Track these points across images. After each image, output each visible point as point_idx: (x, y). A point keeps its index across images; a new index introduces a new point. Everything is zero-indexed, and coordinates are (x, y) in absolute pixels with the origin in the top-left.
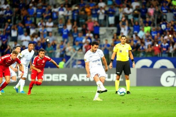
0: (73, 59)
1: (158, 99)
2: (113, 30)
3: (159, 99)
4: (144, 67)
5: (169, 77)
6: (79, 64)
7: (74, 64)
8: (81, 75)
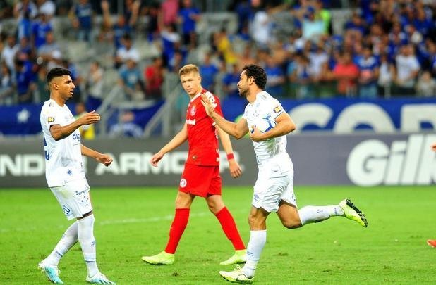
0: (109, 107)
1: (286, 254)
2: (226, 22)
3: (289, 253)
4: (310, 127)
5: (372, 157)
6: (127, 122)
7: (113, 120)
8: (125, 158)
